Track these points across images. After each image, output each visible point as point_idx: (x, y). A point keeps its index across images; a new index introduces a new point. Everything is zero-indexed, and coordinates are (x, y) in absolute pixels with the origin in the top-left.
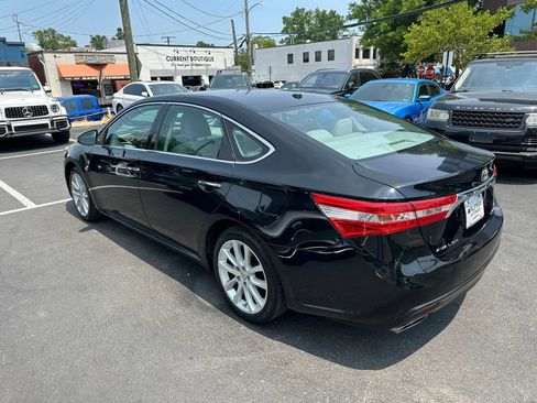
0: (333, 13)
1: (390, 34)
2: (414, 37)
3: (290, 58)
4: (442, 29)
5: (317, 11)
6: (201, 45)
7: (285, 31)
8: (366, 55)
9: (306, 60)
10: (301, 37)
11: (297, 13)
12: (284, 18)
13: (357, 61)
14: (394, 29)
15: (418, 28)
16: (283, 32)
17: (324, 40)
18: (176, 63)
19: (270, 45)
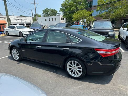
0: (54, 10)
1: (69, 15)
2: (75, 16)
3: (46, 20)
4: (81, 14)
5: (51, 9)
6: (21, 16)
7: (43, 13)
8: (63, 20)
9: (50, 20)
10: (48, 15)
11: (46, 9)
12: (43, 10)
13: (61, 21)
14: (70, 14)
15: (76, 14)
16: (43, 14)
17: (53, 16)
18: (17, 20)
19: (40, 16)
